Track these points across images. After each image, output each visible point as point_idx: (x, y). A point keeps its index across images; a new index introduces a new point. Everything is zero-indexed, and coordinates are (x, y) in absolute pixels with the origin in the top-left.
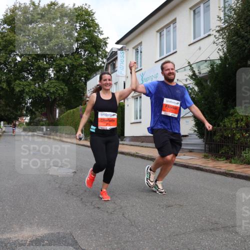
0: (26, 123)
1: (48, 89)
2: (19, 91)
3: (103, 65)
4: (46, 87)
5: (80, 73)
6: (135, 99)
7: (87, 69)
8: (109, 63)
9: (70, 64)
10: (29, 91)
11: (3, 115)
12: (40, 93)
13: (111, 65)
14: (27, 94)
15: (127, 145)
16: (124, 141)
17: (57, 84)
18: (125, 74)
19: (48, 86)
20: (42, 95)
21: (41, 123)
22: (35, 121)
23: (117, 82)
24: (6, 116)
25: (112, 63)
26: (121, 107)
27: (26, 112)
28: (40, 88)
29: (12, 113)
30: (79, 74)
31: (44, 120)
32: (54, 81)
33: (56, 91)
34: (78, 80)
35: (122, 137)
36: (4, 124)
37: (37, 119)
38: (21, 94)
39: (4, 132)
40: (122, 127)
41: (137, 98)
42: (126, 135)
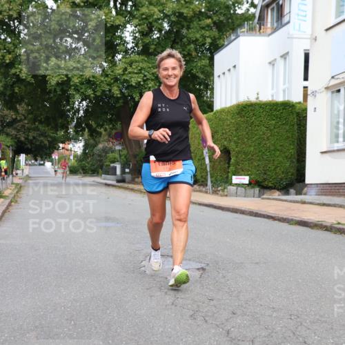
0: (75, 156)
1: (125, 77)
2: (58, 84)
3: (252, 10)
4: (120, 72)
5: (198, 36)
6: (333, 92)
7: (215, 23)
8: (267, 6)
9: (174, 13)
10: (82, 83)
11: (23, 139)
12: (107, 88)
13: (273, 9)
14: (77, 90)
15: (311, 203)
16: (305, 194)
17: (144, 65)
18: (309, 31)
19: (125, 69)
20: (110, 91)
21: (111, 155)
22: (96, 151)
23: (288, 53)
24: (31, 142)
25: (274, 5)
26: (298, 114)
27: (76, 132)
28: (107, 76)
29: (43, 134)
30: (197, 40)
31: (118, 148)
32: (137, 57)
33: (144, 81)
34: (194, 54)
35: (299, 185)
36: (26, 160)
37: (100, 146)
38: (64, 92)
39: (28, 177)
40: (298, 161)
41: (339, 91)
42: (308, 181)
